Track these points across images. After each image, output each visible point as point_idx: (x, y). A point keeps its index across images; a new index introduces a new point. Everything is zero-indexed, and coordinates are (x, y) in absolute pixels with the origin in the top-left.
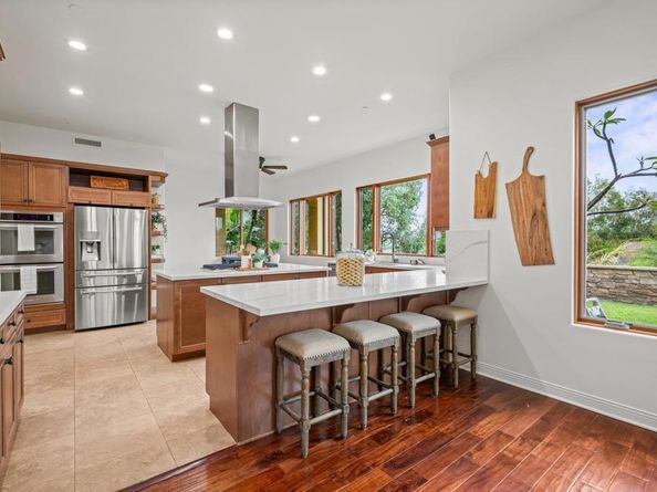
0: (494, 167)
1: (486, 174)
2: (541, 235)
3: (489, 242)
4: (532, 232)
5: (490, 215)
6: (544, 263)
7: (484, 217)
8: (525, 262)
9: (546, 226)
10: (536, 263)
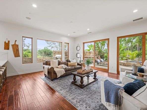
0: (9, 42)
1: (7, 42)
2: (18, 53)
3: (8, 54)
4: (16, 52)
5: (8, 49)
6: (18, 57)
7: (7, 49)
8: (15, 57)
9: (19, 52)
10: (17, 57)
